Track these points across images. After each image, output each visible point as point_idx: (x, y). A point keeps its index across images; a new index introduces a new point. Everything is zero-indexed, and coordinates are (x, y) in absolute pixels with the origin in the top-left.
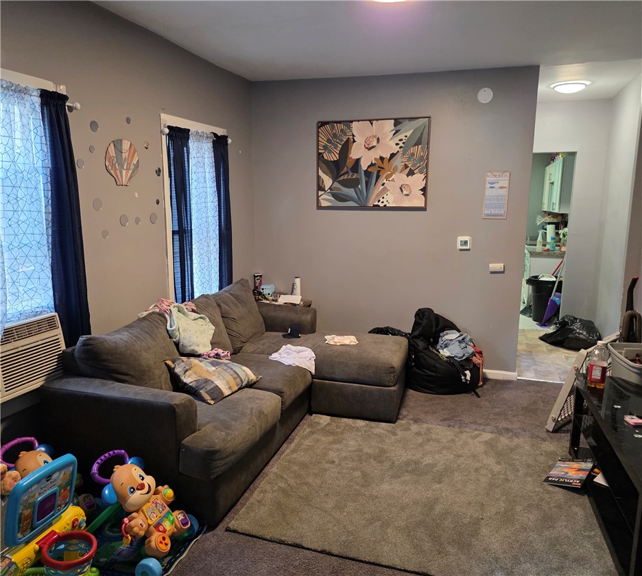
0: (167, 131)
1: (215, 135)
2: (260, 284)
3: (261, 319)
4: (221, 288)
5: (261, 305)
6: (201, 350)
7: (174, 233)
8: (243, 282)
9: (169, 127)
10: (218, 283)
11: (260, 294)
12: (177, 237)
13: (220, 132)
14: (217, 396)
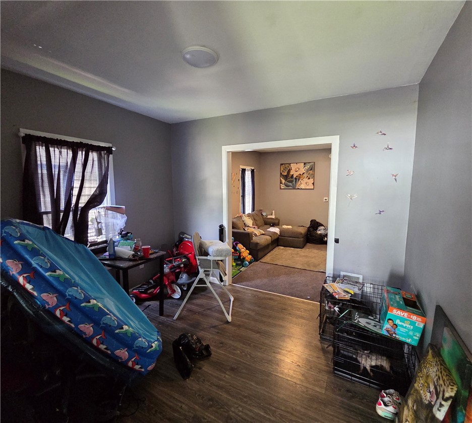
0: (241, 170)
2: (262, 212)
3: (264, 222)
5: (263, 218)
6: (250, 226)
7: (241, 196)
8: (257, 211)
10: (251, 211)
11: (262, 215)
13: (253, 168)
14: (256, 235)
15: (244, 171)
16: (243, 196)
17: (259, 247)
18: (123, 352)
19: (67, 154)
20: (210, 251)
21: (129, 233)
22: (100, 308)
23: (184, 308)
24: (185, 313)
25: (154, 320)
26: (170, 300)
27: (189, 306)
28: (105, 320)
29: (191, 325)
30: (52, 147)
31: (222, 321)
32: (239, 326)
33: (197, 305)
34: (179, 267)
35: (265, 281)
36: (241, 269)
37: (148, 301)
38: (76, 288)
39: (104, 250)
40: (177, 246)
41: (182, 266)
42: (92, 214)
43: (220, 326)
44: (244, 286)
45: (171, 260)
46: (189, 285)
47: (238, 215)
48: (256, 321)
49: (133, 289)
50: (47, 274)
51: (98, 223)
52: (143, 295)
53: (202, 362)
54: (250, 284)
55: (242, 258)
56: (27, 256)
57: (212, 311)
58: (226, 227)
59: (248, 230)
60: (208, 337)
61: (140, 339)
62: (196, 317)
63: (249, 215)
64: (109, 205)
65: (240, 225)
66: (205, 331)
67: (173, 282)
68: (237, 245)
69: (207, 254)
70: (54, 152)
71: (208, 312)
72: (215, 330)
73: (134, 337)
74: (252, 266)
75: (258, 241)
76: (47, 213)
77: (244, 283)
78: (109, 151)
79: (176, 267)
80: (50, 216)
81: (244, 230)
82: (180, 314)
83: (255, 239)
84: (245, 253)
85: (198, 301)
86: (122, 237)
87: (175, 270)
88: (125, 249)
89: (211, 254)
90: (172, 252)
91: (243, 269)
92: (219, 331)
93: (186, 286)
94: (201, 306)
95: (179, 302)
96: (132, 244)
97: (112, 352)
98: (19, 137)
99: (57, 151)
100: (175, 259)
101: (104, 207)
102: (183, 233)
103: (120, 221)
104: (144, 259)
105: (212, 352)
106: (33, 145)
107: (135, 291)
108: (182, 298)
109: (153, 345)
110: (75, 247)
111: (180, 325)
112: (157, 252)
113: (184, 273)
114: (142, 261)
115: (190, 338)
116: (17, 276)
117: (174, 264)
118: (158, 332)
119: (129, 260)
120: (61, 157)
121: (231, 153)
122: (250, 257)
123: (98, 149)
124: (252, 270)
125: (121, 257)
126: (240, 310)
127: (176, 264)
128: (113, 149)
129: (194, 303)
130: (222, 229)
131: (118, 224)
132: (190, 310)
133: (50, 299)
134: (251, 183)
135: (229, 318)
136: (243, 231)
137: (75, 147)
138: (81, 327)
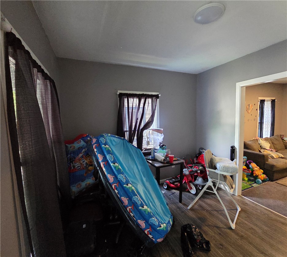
0: (260, 101)
1: (272, 100)
2: (283, 137)
3: (284, 146)
4: (270, 137)
5: (284, 142)
6: (267, 148)
7: (259, 123)
8: (277, 136)
9: (260, 100)
10: (270, 135)
11: (283, 140)
12: (260, 124)
13: (273, 99)
14: (273, 157)
15: (262, 102)
16: (261, 123)
17: (275, 169)
18: (142, 223)
19: (136, 100)
20: (218, 166)
21: (164, 145)
22: (133, 190)
23: (197, 202)
24: (196, 207)
25: (175, 204)
26: (188, 193)
27: (200, 202)
28: (135, 198)
29: (200, 219)
30: (130, 98)
31: (226, 225)
32: (242, 237)
33: (207, 204)
34: (196, 172)
35: (280, 203)
36: (253, 185)
37: (175, 189)
38: (122, 175)
39: (149, 154)
40: (197, 157)
41: (199, 171)
42: (145, 133)
43: (223, 229)
44: (253, 200)
45: (192, 166)
46: (203, 187)
47: (254, 138)
48: (263, 239)
49: (167, 180)
50: (112, 164)
51: (148, 138)
52: (172, 185)
53: (201, 253)
54: (260, 201)
55: (254, 175)
56: (106, 153)
57: (219, 213)
58: (237, 148)
59: (264, 152)
60: (210, 235)
61: (153, 218)
62: (205, 213)
63: (266, 139)
64: (154, 128)
65: (255, 146)
66: (209, 228)
67: (191, 182)
68: (250, 164)
69: (215, 168)
70: (131, 100)
71: (215, 213)
72: (218, 231)
73: (150, 216)
74: (266, 184)
75: (275, 164)
76: (126, 131)
77: (254, 198)
78: (157, 97)
79: (195, 172)
80: (128, 132)
81: (260, 151)
82: (193, 206)
83: (270, 161)
84: (258, 171)
85: (208, 201)
86: (160, 147)
87: (194, 173)
88: (160, 155)
89: (218, 169)
90: (193, 161)
91: (255, 185)
92: (221, 234)
93: (201, 186)
94: (210, 205)
95: (194, 197)
96: (165, 152)
97: (137, 220)
98: (117, 95)
99: (132, 99)
100: (194, 166)
101: (152, 129)
102: (203, 149)
103: (160, 138)
104: (170, 164)
105: (212, 249)
106: (122, 98)
107: (167, 181)
108: (196, 194)
109: (162, 225)
110: (136, 150)
111: (191, 214)
112: (179, 160)
113: (200, 177)
114: (168, 164)
115: (193, 230)
116: (101, 162)
117: (193, 169)
118: (171, 215)
119: (161, 162)
120: (134, 102)
121: (245, 87)
122: (264, 176)
123: (151, 96)
124: (264, 189)
125: (157, 160)
126: (246, 222)
127: (194, 169)
128: (159, 95)
129: (205, 202)
130: (233, 150)
131: (159, 139)
132: (201, 206)
133: (111, 178)
134: (270, 112)
135: (233, 226)
136: (258, 152)
137: (140, 97)
138: (123, 198)
